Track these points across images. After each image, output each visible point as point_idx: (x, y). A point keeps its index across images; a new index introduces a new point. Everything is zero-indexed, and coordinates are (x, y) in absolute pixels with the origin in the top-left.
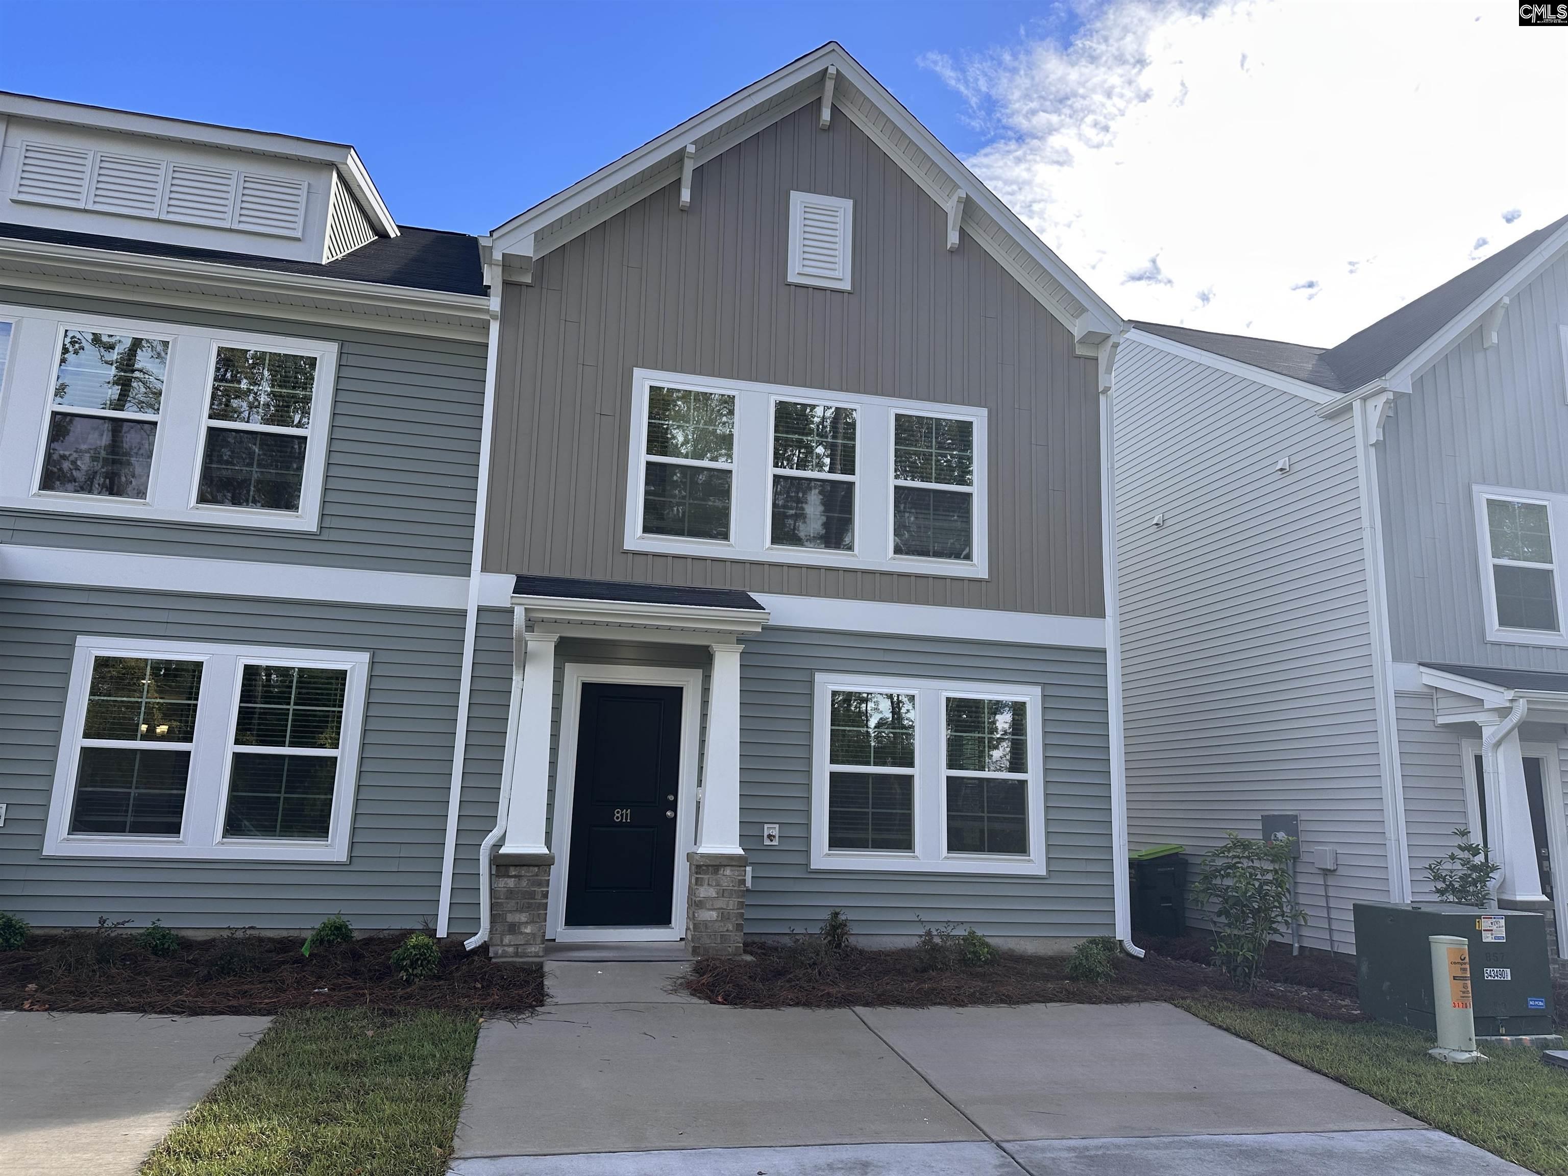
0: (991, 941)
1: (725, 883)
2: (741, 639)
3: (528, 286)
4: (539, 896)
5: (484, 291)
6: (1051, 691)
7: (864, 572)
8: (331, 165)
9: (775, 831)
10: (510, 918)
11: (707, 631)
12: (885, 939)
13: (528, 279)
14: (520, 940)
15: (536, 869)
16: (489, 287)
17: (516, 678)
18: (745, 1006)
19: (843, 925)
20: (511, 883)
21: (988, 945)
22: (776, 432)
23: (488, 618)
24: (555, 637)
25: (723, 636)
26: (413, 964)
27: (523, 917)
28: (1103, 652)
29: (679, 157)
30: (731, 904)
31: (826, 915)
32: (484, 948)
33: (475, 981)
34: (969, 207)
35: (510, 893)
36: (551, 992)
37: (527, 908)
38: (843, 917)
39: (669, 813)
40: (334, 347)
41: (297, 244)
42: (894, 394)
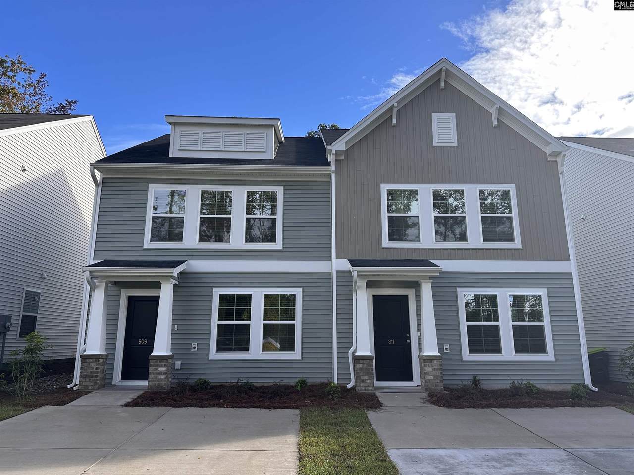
0: (538, 386)
1: (435, 366)
2: (431, 277)
3: (343, 160)
4: (370, 370)
5: (329, 164)
6: (551, 290)
7: (472, 249)
8: (273, 126)
9: (448, 347)
10: (362, 377)
11: (418, 275)
12: (494, 386)
13: (343, 158)
14: (366, 385)
15: (368, 361)
16: (331, 162)
17: (354, 295)
18: (452, 408)
19: (479, 381)
20: (361, 365)
21: (536, 387)
22: (434, 200)
23: (340, 275)
24: (366, 280)
25: (425, 277)
26: (334, 393)
27: (366, 377)
28: (571, 274)
29: (392, 108)
30: (438, 373)
31: (471, 377)
32: (353, 388)
33: (355, 399)
34: (500, 111)
35: (361, 369)
36: (382, 402)
37: (367, 374)
38: (478, 378)
39: (408, 341)
40: (282, 188)
41: (264, 154)
42: (478, 182)
